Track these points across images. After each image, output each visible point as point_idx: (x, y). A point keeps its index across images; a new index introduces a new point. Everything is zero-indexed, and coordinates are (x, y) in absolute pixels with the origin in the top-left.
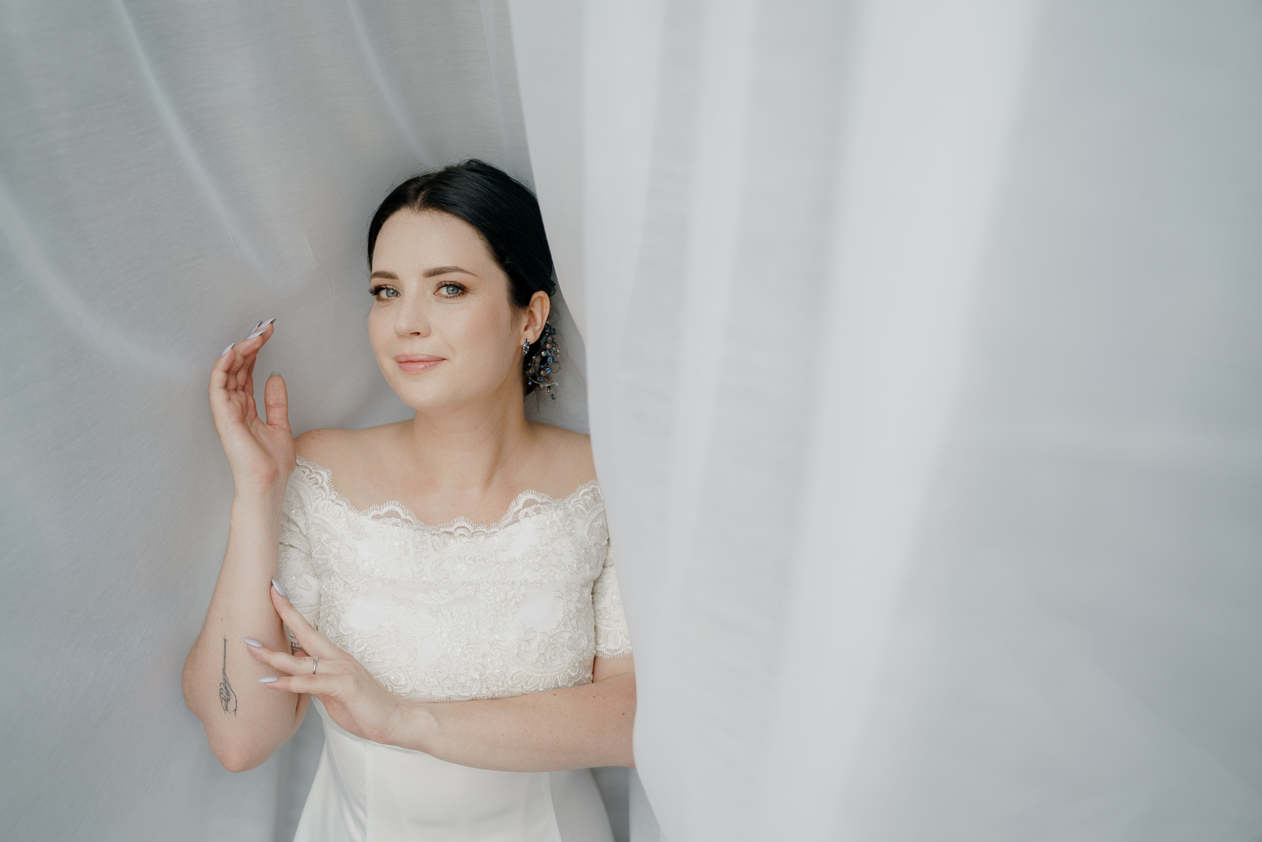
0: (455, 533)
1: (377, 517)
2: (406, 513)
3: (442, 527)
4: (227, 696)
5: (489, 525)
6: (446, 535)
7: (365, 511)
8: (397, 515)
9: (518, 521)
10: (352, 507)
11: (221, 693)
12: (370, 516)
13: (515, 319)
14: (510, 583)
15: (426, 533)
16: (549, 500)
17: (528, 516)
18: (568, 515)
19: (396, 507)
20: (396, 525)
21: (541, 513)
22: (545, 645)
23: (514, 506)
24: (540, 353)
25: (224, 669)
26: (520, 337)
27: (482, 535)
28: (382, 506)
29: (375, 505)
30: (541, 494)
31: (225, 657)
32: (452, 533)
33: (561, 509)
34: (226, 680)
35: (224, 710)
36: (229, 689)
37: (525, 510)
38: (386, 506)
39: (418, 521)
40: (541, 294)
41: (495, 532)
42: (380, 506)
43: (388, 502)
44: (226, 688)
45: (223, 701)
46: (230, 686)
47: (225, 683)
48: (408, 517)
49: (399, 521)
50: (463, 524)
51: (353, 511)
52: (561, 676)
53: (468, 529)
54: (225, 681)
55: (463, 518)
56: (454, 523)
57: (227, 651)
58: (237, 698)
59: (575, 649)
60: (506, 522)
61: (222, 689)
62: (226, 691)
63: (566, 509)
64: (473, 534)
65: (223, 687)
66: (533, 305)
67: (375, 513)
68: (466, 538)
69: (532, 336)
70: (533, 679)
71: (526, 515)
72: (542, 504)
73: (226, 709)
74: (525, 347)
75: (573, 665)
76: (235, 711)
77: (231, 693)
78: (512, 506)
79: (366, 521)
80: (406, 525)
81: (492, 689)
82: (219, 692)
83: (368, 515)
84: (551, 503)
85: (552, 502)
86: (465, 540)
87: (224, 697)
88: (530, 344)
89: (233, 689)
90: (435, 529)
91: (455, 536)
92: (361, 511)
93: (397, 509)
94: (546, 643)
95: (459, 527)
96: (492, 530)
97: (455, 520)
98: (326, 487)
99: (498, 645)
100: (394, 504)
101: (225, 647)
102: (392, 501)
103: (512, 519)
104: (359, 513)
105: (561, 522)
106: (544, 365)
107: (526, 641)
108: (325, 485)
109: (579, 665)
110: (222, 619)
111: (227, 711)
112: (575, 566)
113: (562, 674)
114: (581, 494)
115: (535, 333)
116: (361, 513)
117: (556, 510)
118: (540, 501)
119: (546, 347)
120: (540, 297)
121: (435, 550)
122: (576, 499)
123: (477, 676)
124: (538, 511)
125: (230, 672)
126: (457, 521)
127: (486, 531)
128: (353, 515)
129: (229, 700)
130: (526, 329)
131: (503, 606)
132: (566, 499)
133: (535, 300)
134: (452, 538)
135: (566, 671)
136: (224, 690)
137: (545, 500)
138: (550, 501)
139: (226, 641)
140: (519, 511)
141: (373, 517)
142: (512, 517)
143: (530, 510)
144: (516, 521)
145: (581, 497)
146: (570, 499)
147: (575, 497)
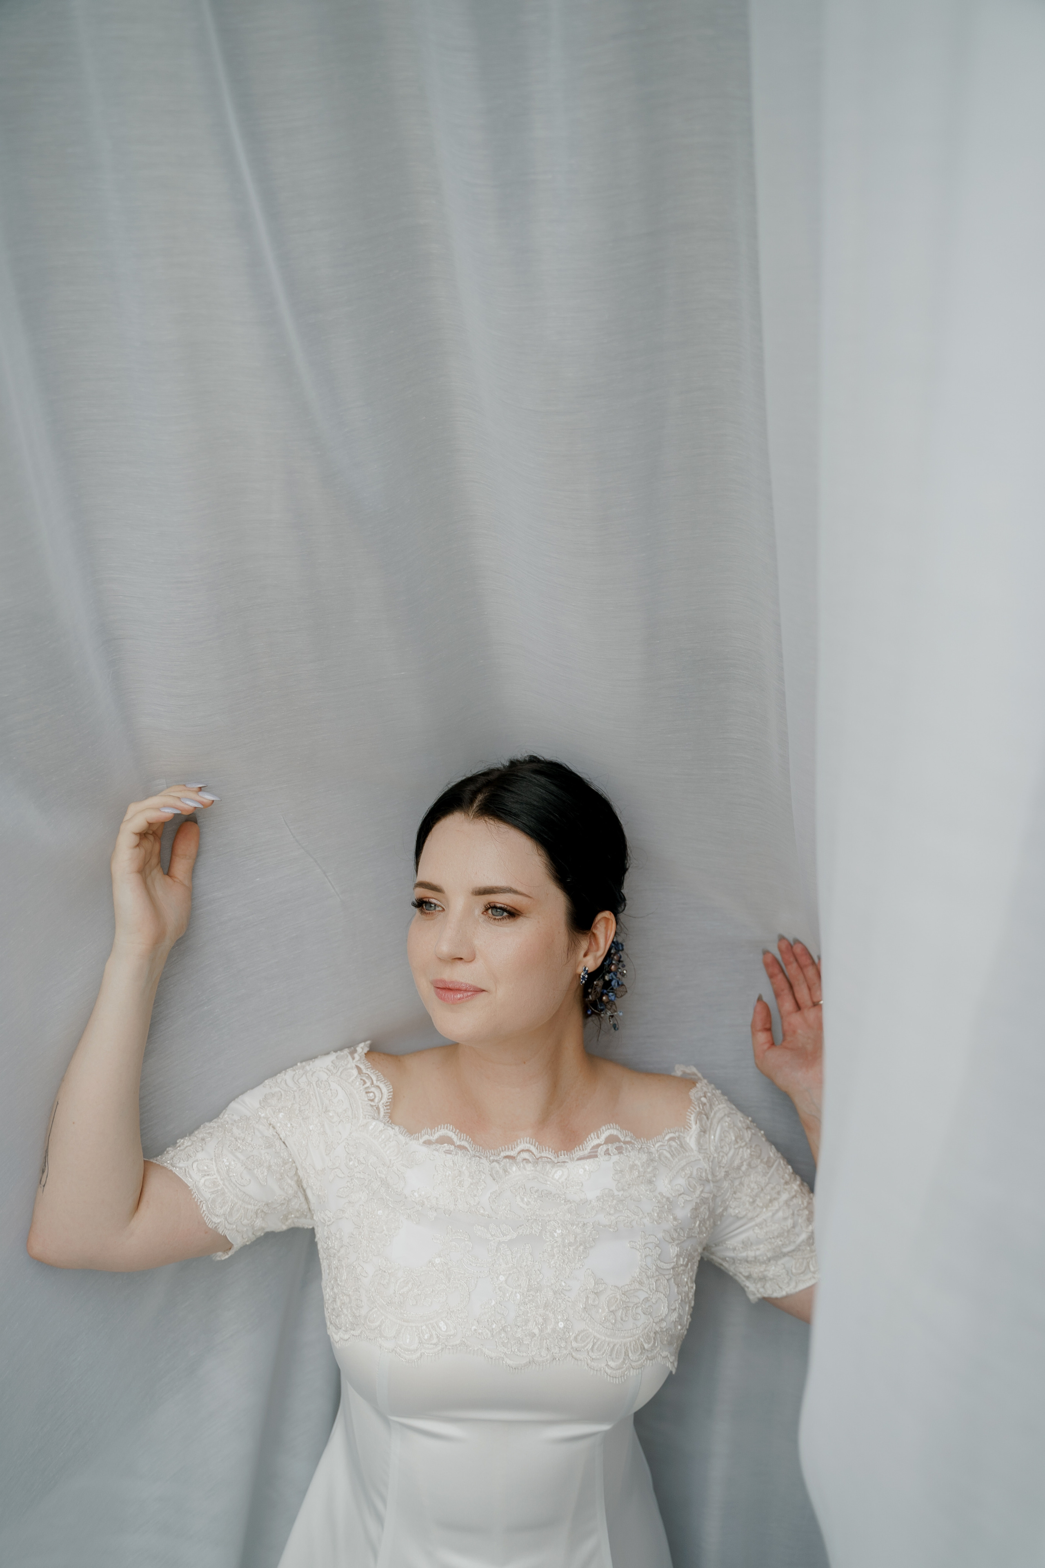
0: (519, 1157)
1: (428, 1143)
2: (460, 1138)
3: (503, 1151)
5: (557, 1152)
6: (508, 1160)
7: (417, 1135)
8: (450, 1141)
9: (596, 1156)
10: (404, 1130)
12: (421, 1141)
13: (573, 945)
14: (580, 1225)
15: (484, 1161)
16: (632, 1139)
17: (607, 1155)
18: (652, 1160)
19: (449, 1132)
20: (448, 1152)
21: (623, 1154)
22: (616, 1302)
23: (592, 1139)
24: (603, 977)
26: (577, 967)
27: (548, 1162)
28: (433, 1130)
29: (427, 1129)
30: (625, 1130)
32: (515, 1157)
33: (644, 1153)
36: (47, 1159)
37: (605, 1147)
38: (438, 1131)
39: (474, 1146)
40: (607, 914)
41: (564, 1162)
42: (431, 1130)
43: (439, 1127)
46: (48, 1155)
48: (464, 1143)
49: (452, 1148)
50: (527, 1146)
51: (405, 1134)
52: (632, 1345)
53: (533, 1153)
55: (528, 1139)
56: (517, 1144)
59: (650, 1314)
60: (581, 1154)
63: (650, 1153)
64: (538, 1159)
66: (595, 928)
67: (426, 1137)
68: (530, 1164)
69: (593, 961)
70: (601, 1343)
72: (625, 1143)
74: (583, 977)
75: (647, 1333)
77: (47, 1163)
79: (416, 1146)
80: (460, 1153)
81: (553, 1351)
83: (420, 1140)
84: (634, 1144)
85: (635, 1143)
86: (529, 1167)
88: (589, 972)
90: (495, 1155)
91: (517, 1161)
92: (412, 1135)
93: (451, 1134)
94: (618, 1299)
95: (523, 1151)
96: (562, 1158)
97: (519, 1141)
99: (563, 1295)
100: (447, 1129)
102: (444, 1125)
103: (591, 1152)
104: (410, 1137)
105: (646, 1166)
107: (595, 1293)
109: (654, 1335)
112: (656, 1215)
113: (634, 1343)
114: (667, 1138)
115: (598, 956)
116: (412, 1137)
117: (639, 1152)
118: (622, 1140)
120: (605, 918)
121: (494, 1180)
122: (659, 1144)
123: (536, 1331)
124: (620, 1150)
126: (521, 1142)
127: (553, 1158)
128: (402, 1139)
129: (44, 1172)
130: (584, 955)
131: (571, 1249)
132: (650, 1141)
133: (600, 920)
134: (515, 1165)
135: (638, 1339)
137: (628, 1139)
138: (633, 1141)
140: (598, 1146)
141: (425, 1143)
142: (589, 1151)
143: (612, 1148)
144: (593, 1155)
145: (666, 1142)
146: (654, 1141)
147: (659, 1141)
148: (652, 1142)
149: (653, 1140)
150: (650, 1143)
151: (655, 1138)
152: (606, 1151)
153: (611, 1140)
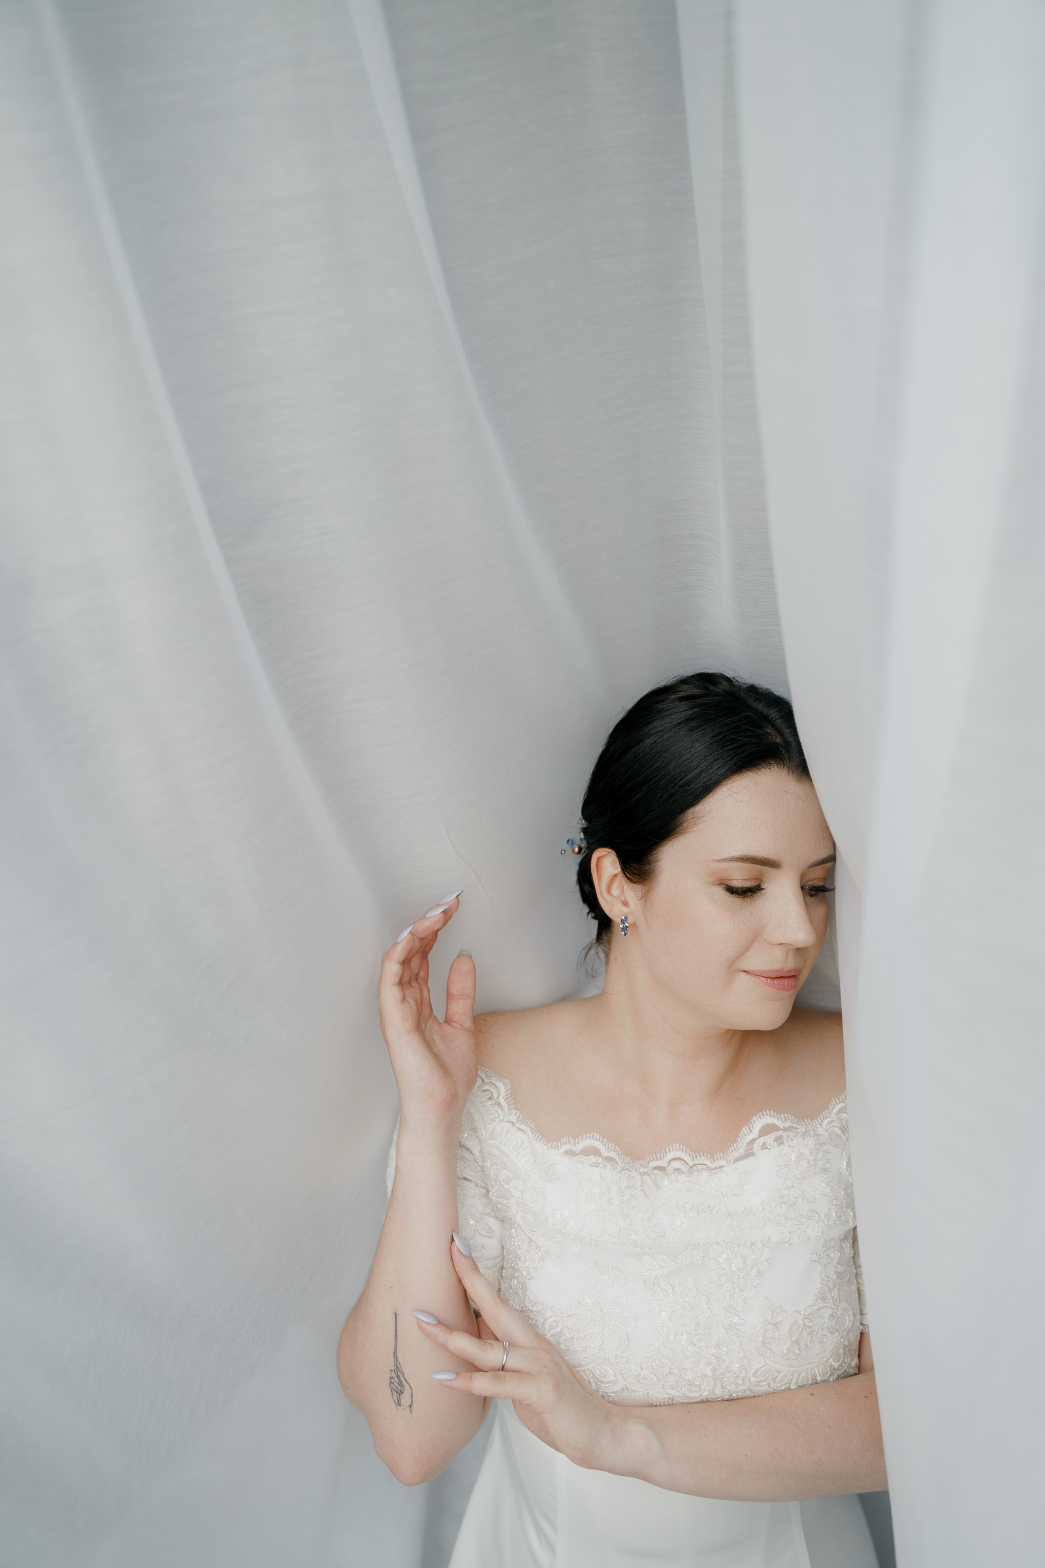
0: (669, 1167)
1: (571, 1153)
2: (608, 1149)
3: (651, 1161)
4: (399, 1388)
5: (712, 1155)
6: (657, 1171)
7: (558, 1145)
8: (596, 1152)
9: (753, 1154)
10: (539, 1137)
11: (391, 1383)
12: (562, 1150)
14: (748, 1244)
15: (634, 1174)
16: (794, 1123)
17: (767, 1148)
18: (821, 1144)
19: (595, 1141)
20: (596, 1165)
21: (784, 1144)
22: (799, 1329)
23: (746, 1133)
25: (395, 1352)
27: (703, 1169)
28: (577, 1140)
29: (568, 1137)
30: (782, 1115)
31: (396, 1336)
32: (665, 1168)
33: (811, 1137)
34: (399, 1366)
35: (396, 1404)
36: (402, 1378)
37: (762, 1140)
38: (582, 1140)
39: (623, 1157)
41: (721, 1167)
42: (574, 1140)
43: (584, 1135)
44: (398, 1377)
45: (394, 1392)
46: (403, 1375)
47: (397, 1370)
48: (610, 1154)
49: (600, 1159)
50: (678, 1154)
51: (541, 1142)
52: (820, 1369)
53: (684, 1161)
54: (397, 1368)
55: (678, 1145)
56: (666, 1153)
57: (399, 1329)
58: (413, 1390)
59: (837, 1331)
60: (737, 1154)
61: (393, 1378)
62: (398, 1381)
63: (817, 1135)
64: (691, 1167)
65: (394, 1375)
67: (567, 1147)
68: (683, 1175)
70: (784, 1374)
71: (764, 1147)
72: (785, 1129)
73: (399, 1403)
75: (836, 1352)
76: (411, 1406)
77: (404, 1383)
78: (744, 1133)
79: (556, 1158)
80: (608, 1165)
81: (729, 1388)
82: (388, 1382)
83: (559, 1149)
84: (796, 1128)
85: (798, 1127)
86: (682, 1178)
87: (395, 1388)
89: (407, 1379)
90: (643, 1166)
91: (668, 1172)
92: (552, 1144)
93: (597, 1143)
94: (800, 1326)
95: (674, 1159)
96: (718, 1163)
97: (667, 1149)
98: (504, 1104)
99: (736, 1330)
100: (593, 1137)
101: (396, 1323)
102: (589, 1132)
103: (745, 1151)
104: (547, 1144)
105: (811, 1154)
107: (774, 1324)
108: (502, 1101)
109: (843, 1351)
110: (390, 1287)
111: (400, 1406)
112: (834, 1214)
113: (822, 1366)
114: (835, 1110)
116: (552, 1146)
117: (803, 1138)
118: (781, 1127)
121: (646, 1196)
122: (829, 1120)
123: (709, 1372)
124: (779, 1141)
125: (403, 1357)
126: (669, 1151)
127: (709, 1163)
128: (539, 1147)
129: (402, 1393)
131: (741, 1276)
132: (816, 1121)
134: (666, 1177)
135: (827, 1361)
136: (396, 1378)
137: (788, 1124)
138: (795, 1125)
139: (396, 1315)
140: (754, 1140)
141: (566, 1153)
142: (744, 1149)
143: (769, 1139)
144: (749, 1154)
145: (835, 1116)
146: (821, 1120)
147: (827, 1117)
148: (818, 1121)
149: (819, 1118)
150: (815, 1123)
151: (821, 1115)
152: (762, 1146)
153: (766, 1130)
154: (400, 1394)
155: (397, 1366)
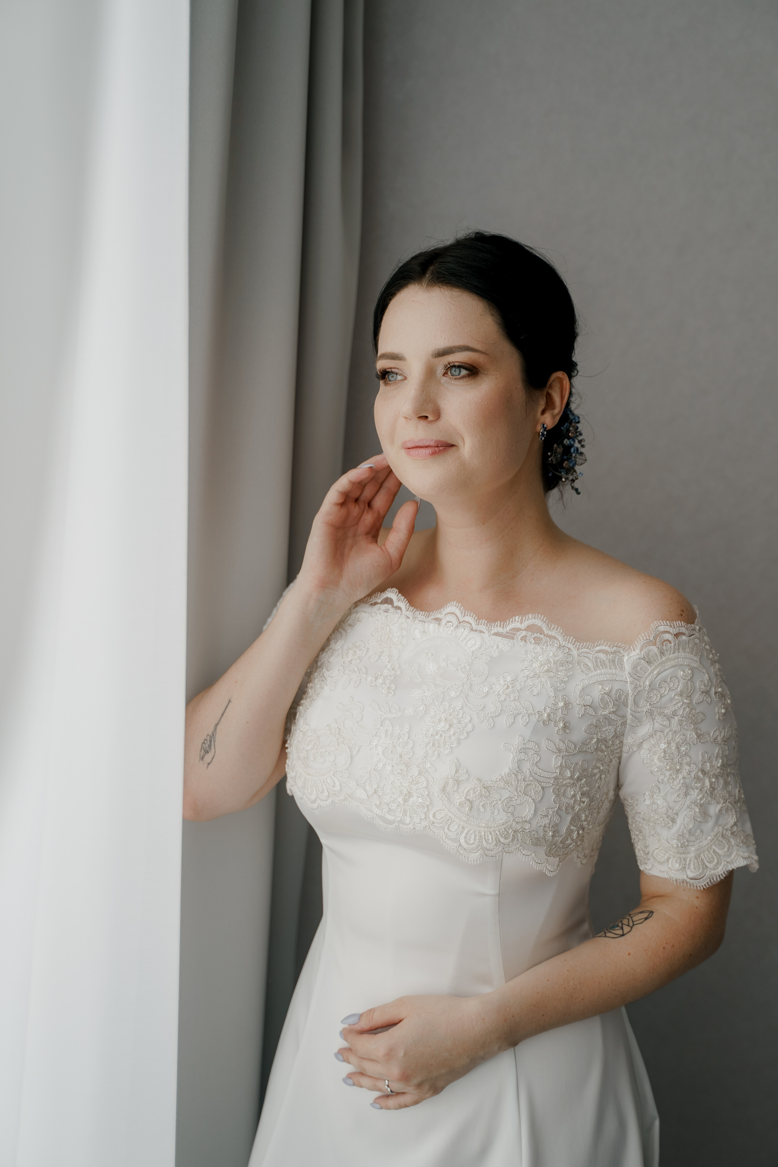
1: (374, 604)
2: (399, 600)
3: (433, 613)
4: (208, 748)
8: (391, 602)
11: (204, 743)
12: (370, 603)
13: (531, 400)
17: (526, 641)
21: (539, 645)
22: (475, 793)
24: (562, 442)
25: (217, 725)
26: (536, 422)
28: (383, 593)
31: (223, 715)
32: (441, 619)
34: (214, 735)
35: (200, 758)
36: (212, 743)
37: (525, 633)
40: (561, 373)
41: (481, 632)
44: (211, 741)
45: (203, 750)
46: (215, 741)
50: (453, 610)
53: (457, 617)
54: (213, 735)
56: (446, 607)
57: (227, 710)
58: (216, 754)
59: (511, 813)
60: (500, 630)
61: (207, 740)
62: (209, 744)
63: (569, 654)
64: (460, 623)
65: (208, 738)
66: (551, 387)
67: (375, 600)
69: (549, 420)
71: (525, 638)
73: (202, 758)
74: (542, 432)
76: (209, 764)
77: (212, 747)
81: (414, 820)
82: (202, 741)
87: (205, 748)
88: (547, 430)
89: (216, 745)
91: (442, 623)
95: (449, 614)
96: (481, 627)
100: (392, 592)
101: (227, 706)
105: (555, 663)
106: (567, 456)
107: (455, 780)
110: (236, 682)
111: (202, 760)
115: (554, 417)
119: (569, 436)
120: (559, 378)
124: (538, 641)
125: (220, 730)
126: (449, 606)
129: (208, 752)
130: (543, 412)
133: (555, 381)
136: (209, 742)
137: (552, 634)
139: (230, 703)
140: (518, 629)
142: (508, 630)
143: (530, 636)
144: (510, 636)
148: (579, 645)
150: (576, 645)
152: (523, 637)
153: (532, 628)
154: (206, 753)
155: (213, 734)
